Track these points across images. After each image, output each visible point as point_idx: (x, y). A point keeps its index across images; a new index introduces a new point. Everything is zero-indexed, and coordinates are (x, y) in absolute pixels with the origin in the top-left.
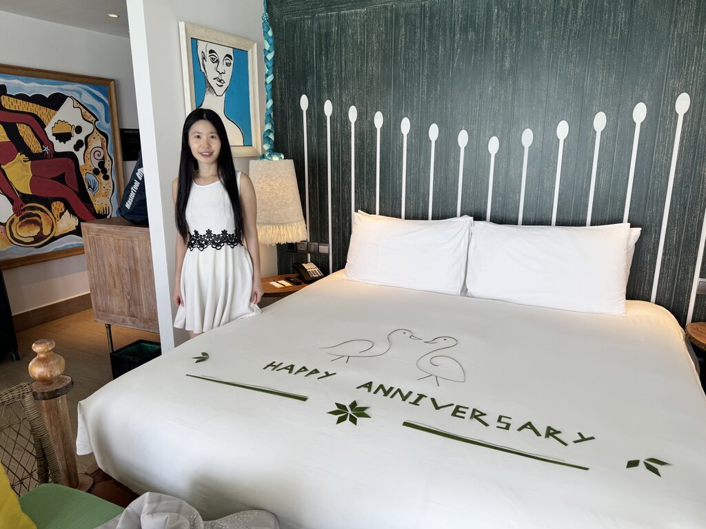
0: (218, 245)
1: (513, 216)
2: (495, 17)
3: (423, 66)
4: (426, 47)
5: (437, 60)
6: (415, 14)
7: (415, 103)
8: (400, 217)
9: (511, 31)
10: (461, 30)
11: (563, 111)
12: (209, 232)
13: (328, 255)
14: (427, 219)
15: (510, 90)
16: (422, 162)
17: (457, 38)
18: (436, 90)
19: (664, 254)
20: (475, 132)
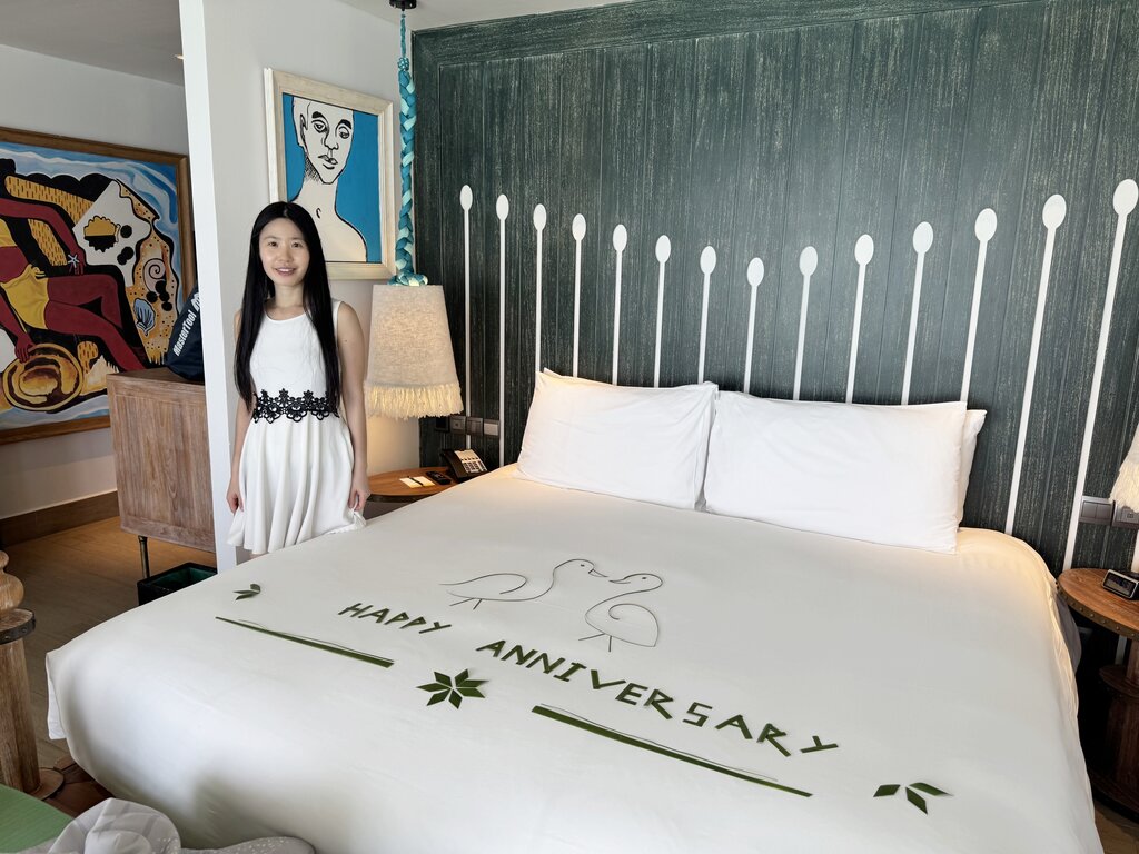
0: (297, 414)
1: (785, 384)
2: (759, 70)
3: (648, 144)
4: (653, 115)
5: (669, 135)
6: (638, 63)
7: (635, 203)
8: (611, 382)
9: (784, 92)
10: (706, 89)
11: (865, 218)
12: (284, 393)
13: (498, 438)
14: (652, 385)
15: (782, 186)
16: (645, 295)
17: (701, 99)
18: (668, 182)
19: (1026, 455)
20: (727, 250)
